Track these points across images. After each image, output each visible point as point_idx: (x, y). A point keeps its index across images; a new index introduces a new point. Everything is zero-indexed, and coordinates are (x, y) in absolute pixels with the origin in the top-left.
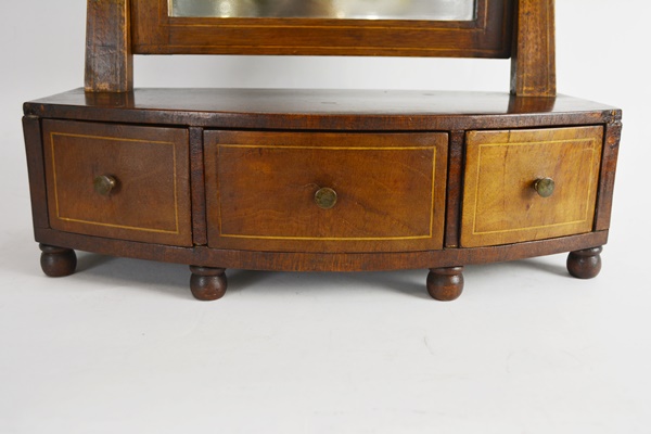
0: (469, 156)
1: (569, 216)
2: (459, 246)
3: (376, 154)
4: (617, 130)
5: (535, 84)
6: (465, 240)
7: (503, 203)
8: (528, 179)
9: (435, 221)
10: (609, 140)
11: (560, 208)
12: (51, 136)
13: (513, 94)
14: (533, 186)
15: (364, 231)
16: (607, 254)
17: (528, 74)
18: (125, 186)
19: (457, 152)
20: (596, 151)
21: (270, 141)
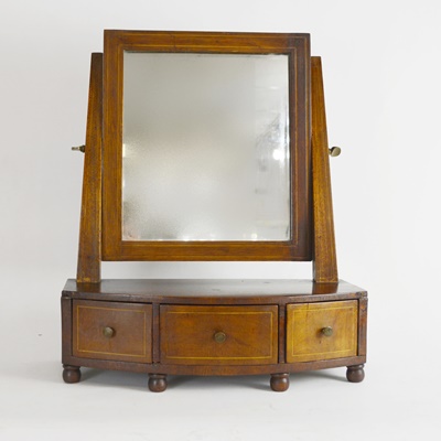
0: (289, 317)
1: (343, 347)
2: (286, 362)
3: (243, 316)
4: (366, 302)
5: (326, 276)
6: (288, 359)
7: (307, 340)
8: (319, 327)
9: (273, 349)
10: (361, 307)
11: (338, 343)
12: (77, 308)
13: (314, 281)
14: (322, 332)
15: (239, 354)
16: (367, 368)
17: (322, 270)
18: (118, 332)
19: (282, 315)
20: (355, 313)
21: (192, 310)
